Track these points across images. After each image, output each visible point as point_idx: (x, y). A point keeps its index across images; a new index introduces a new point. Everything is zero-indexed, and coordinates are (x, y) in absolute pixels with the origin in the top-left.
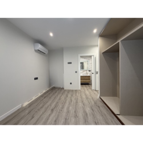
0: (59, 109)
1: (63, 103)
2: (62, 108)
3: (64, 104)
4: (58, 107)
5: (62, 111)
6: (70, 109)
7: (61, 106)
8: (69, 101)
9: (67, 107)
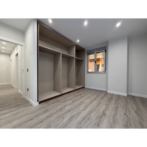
0: (95, 112)
1: (88, 119)
2: (91, 112)
3: (87, 116)
4: (97, 115)
5: (92, 109)
6: (83, 108)
7: (93, 115)
8: (76, 119)
9: (85, 111)
